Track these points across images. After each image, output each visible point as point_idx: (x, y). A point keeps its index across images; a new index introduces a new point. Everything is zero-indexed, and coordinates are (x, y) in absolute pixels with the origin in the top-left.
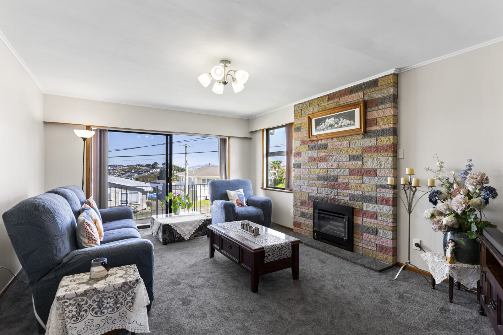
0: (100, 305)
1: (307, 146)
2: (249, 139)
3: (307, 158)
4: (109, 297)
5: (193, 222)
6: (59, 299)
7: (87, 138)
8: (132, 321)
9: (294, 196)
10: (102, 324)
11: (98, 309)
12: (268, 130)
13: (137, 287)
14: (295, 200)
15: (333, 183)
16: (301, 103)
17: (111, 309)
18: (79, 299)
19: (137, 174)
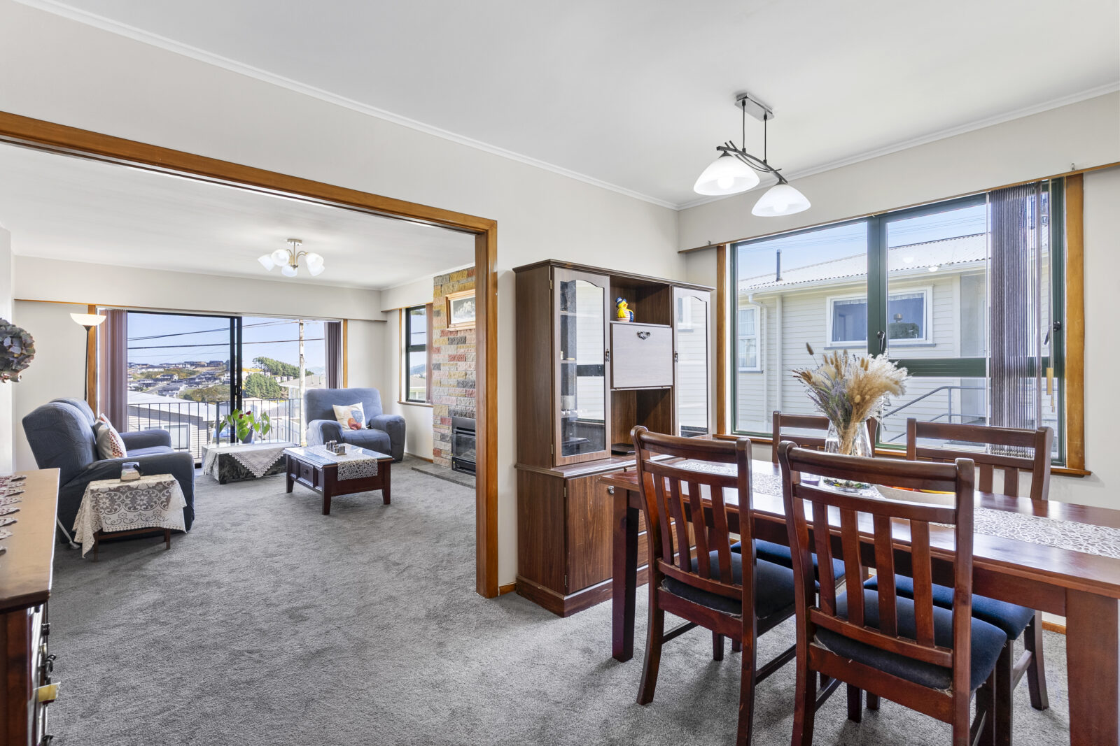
0: (134, 500)
1: (446, 338)
2: (382, 322)
3: (447, 356)
4: (143, 494)
5: (270, 451)
6: (92, 491)
7: (92, 326)
8: (166, 518)
9: (434, 410)
10: (135, 519)
11: (131, 505)
12: (408, 310)
13: (172, 488)
14: (435, 416)
15: (471, 390)
16: (441, 276)
17: (145, 507)
18: (113, 493)
19: (186, 384)
